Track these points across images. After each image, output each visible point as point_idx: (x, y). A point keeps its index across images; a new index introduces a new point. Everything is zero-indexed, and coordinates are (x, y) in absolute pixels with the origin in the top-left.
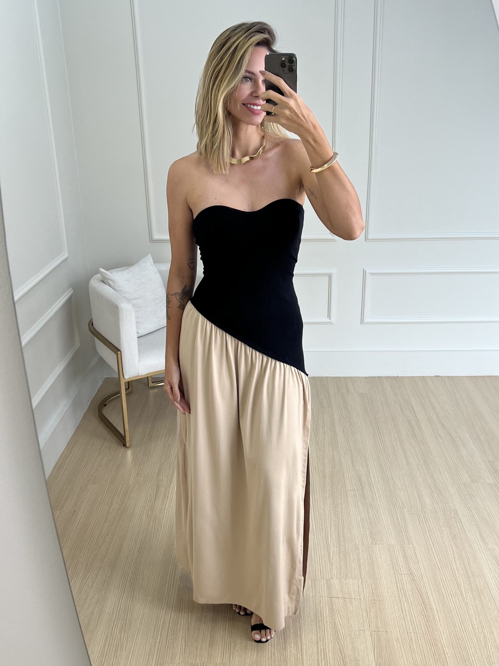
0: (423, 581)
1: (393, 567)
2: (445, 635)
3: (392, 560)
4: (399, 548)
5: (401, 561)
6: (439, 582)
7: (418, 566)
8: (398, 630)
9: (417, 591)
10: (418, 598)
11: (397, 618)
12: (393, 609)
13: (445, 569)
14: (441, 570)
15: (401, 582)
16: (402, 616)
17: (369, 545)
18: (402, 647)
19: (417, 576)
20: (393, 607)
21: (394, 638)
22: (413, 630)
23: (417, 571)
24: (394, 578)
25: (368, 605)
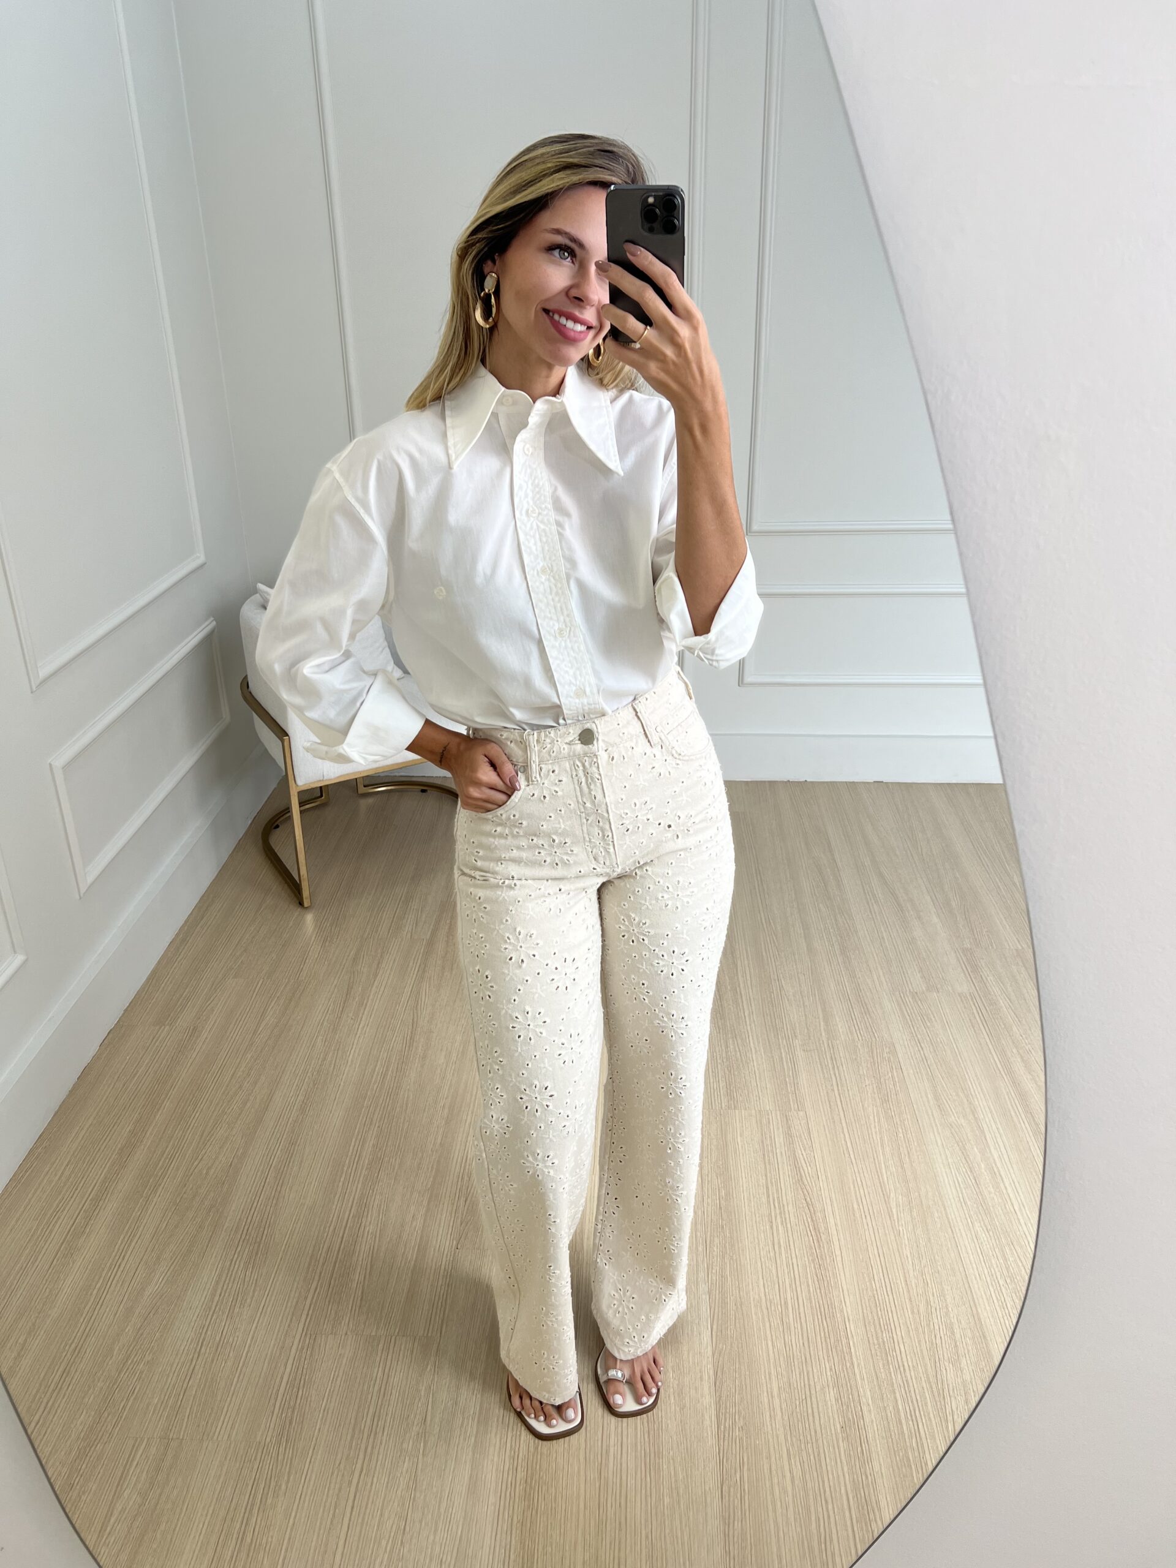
0: (818, 1186)
1: (764, 1155)
2: (851, 1297)
3: (762, 1142)
4: (779, 1119)
5: (780, 1143)
6: (849, 1188)
7: (812, 1154)
8: (762, 1283)
9: (805, 1205)
10: (805, 1219)
11: (763, 1260)
12: (756, 1240)
13: (862, 1162)
14: (855, 1165)
15: (776, 1186)
16: (772, 1254)
17: (722, 1113)
18: (767, 1319)
19: (807, 1175)
20: (756, 1236)
21: (752, 1299)
22: (791, 1286)
23: (808, 1164)
24: (764, 1177)
25: (709, 1228)
